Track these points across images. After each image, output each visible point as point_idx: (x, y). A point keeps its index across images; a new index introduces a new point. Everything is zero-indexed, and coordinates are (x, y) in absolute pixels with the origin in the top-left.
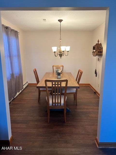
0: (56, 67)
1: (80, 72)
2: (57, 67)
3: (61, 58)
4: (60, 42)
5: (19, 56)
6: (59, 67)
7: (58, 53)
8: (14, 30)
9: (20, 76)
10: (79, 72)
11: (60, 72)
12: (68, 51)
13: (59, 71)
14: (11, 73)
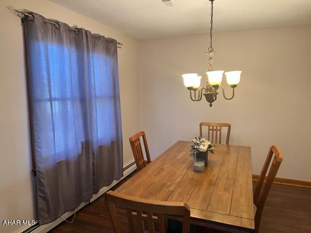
0: (209, 126)
1: (274, 155)
2: (211, 128)
3: (211, 106)
4: (211, 58)
5: (115, 97)
6: (219, 128)
7: (204, 92)
8: (104, 37)
9: (115, 145)
10: (271, 153)
11: (204, 148)
12: (234, 86)
13: (201, 147)
14: (83, 140)
